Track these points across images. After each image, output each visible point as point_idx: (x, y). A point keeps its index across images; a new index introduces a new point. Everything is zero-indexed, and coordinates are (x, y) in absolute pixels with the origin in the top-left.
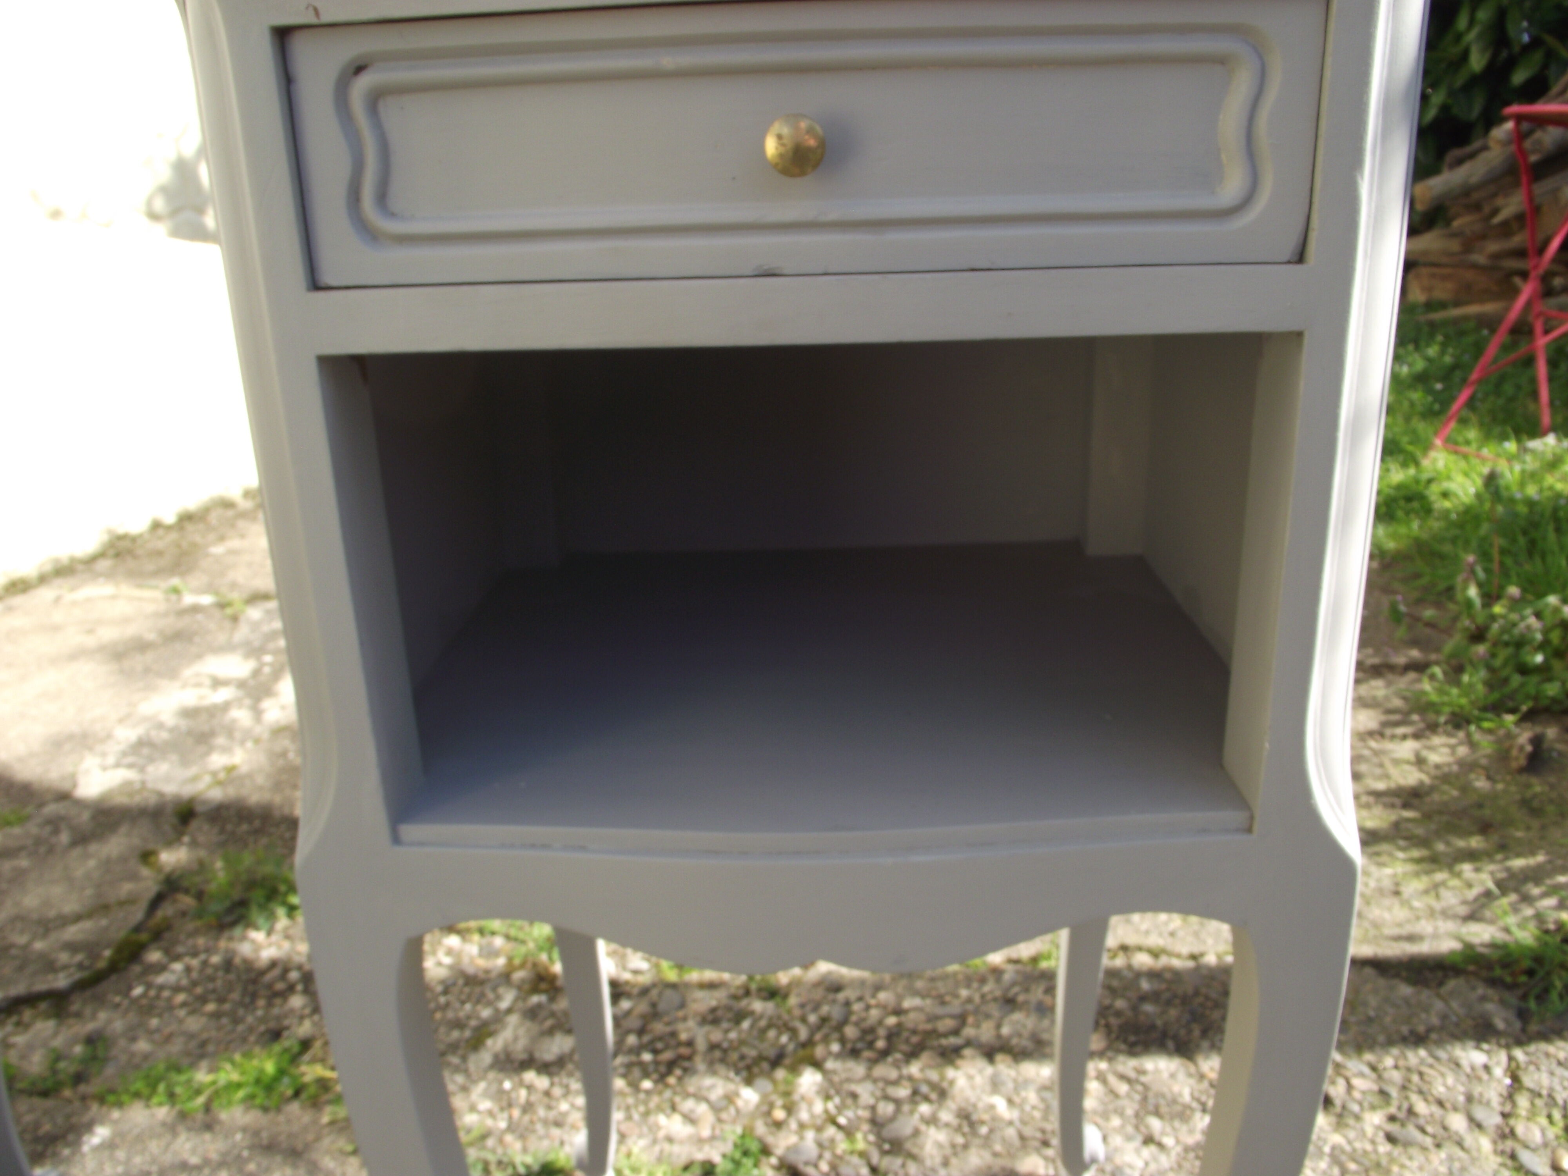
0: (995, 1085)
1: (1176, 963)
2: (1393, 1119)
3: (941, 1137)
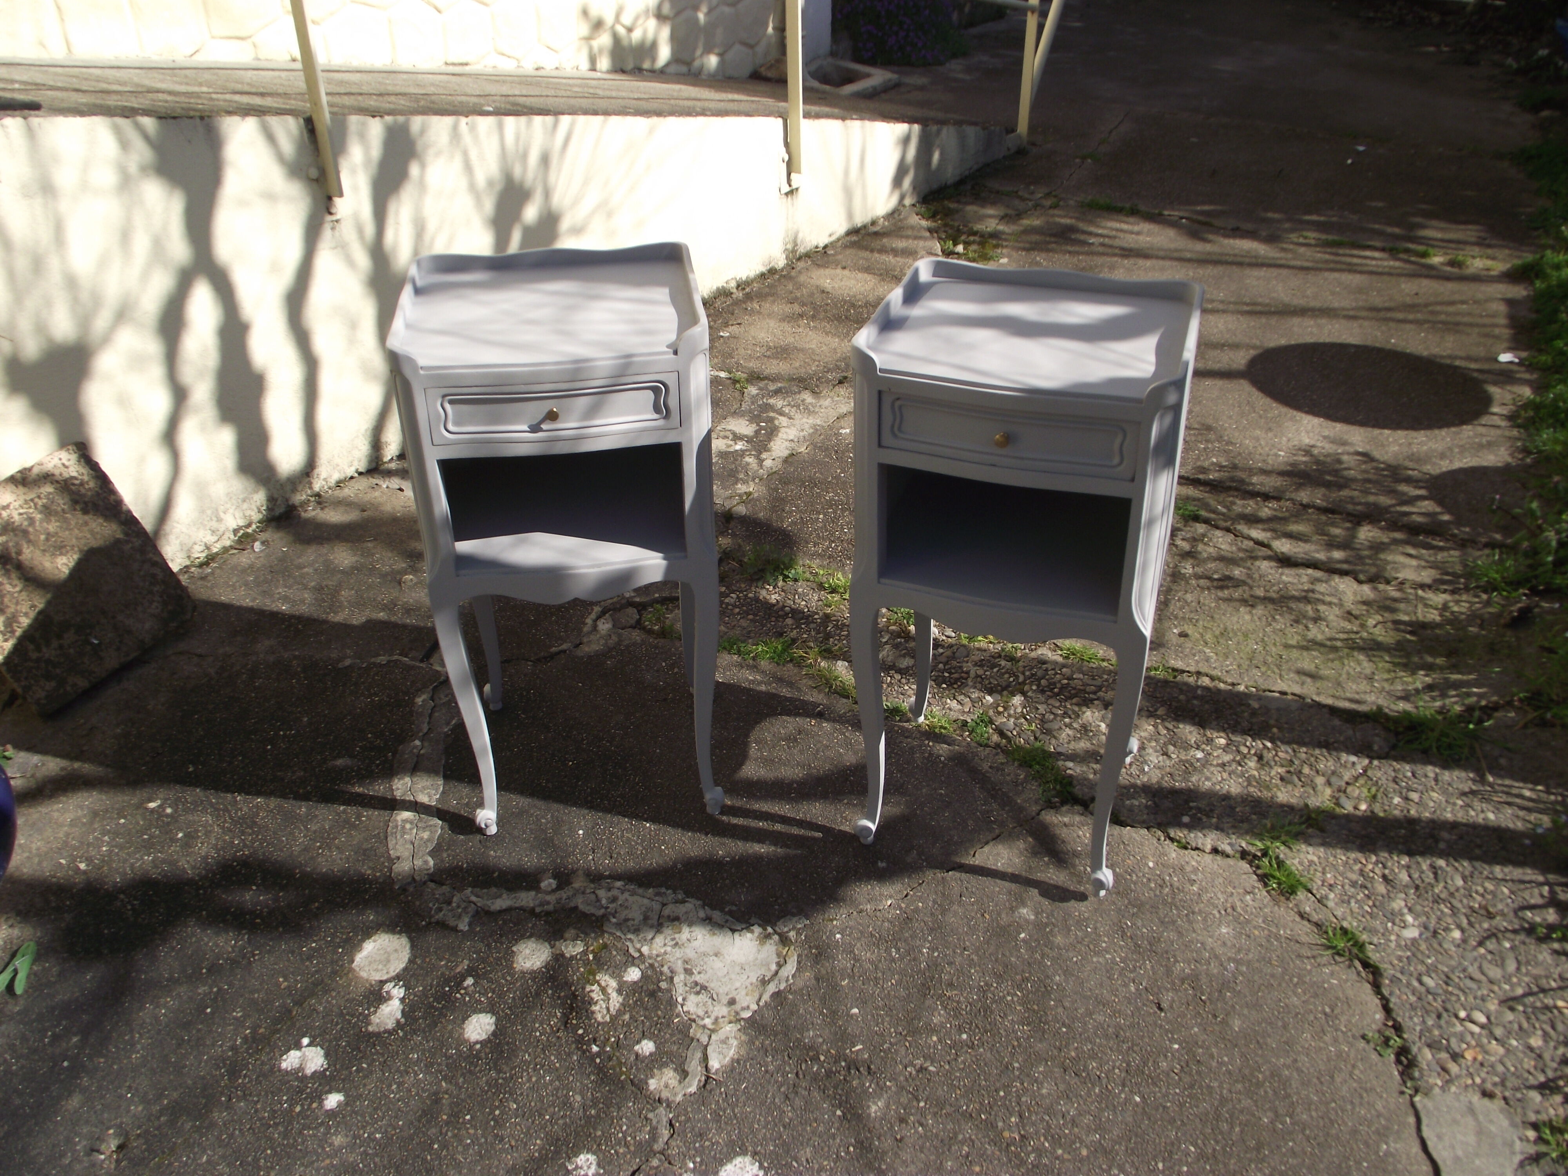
0: (1103, 719)
1: (1222, 686)
2: (1289, 772)
3: (1070, 732)
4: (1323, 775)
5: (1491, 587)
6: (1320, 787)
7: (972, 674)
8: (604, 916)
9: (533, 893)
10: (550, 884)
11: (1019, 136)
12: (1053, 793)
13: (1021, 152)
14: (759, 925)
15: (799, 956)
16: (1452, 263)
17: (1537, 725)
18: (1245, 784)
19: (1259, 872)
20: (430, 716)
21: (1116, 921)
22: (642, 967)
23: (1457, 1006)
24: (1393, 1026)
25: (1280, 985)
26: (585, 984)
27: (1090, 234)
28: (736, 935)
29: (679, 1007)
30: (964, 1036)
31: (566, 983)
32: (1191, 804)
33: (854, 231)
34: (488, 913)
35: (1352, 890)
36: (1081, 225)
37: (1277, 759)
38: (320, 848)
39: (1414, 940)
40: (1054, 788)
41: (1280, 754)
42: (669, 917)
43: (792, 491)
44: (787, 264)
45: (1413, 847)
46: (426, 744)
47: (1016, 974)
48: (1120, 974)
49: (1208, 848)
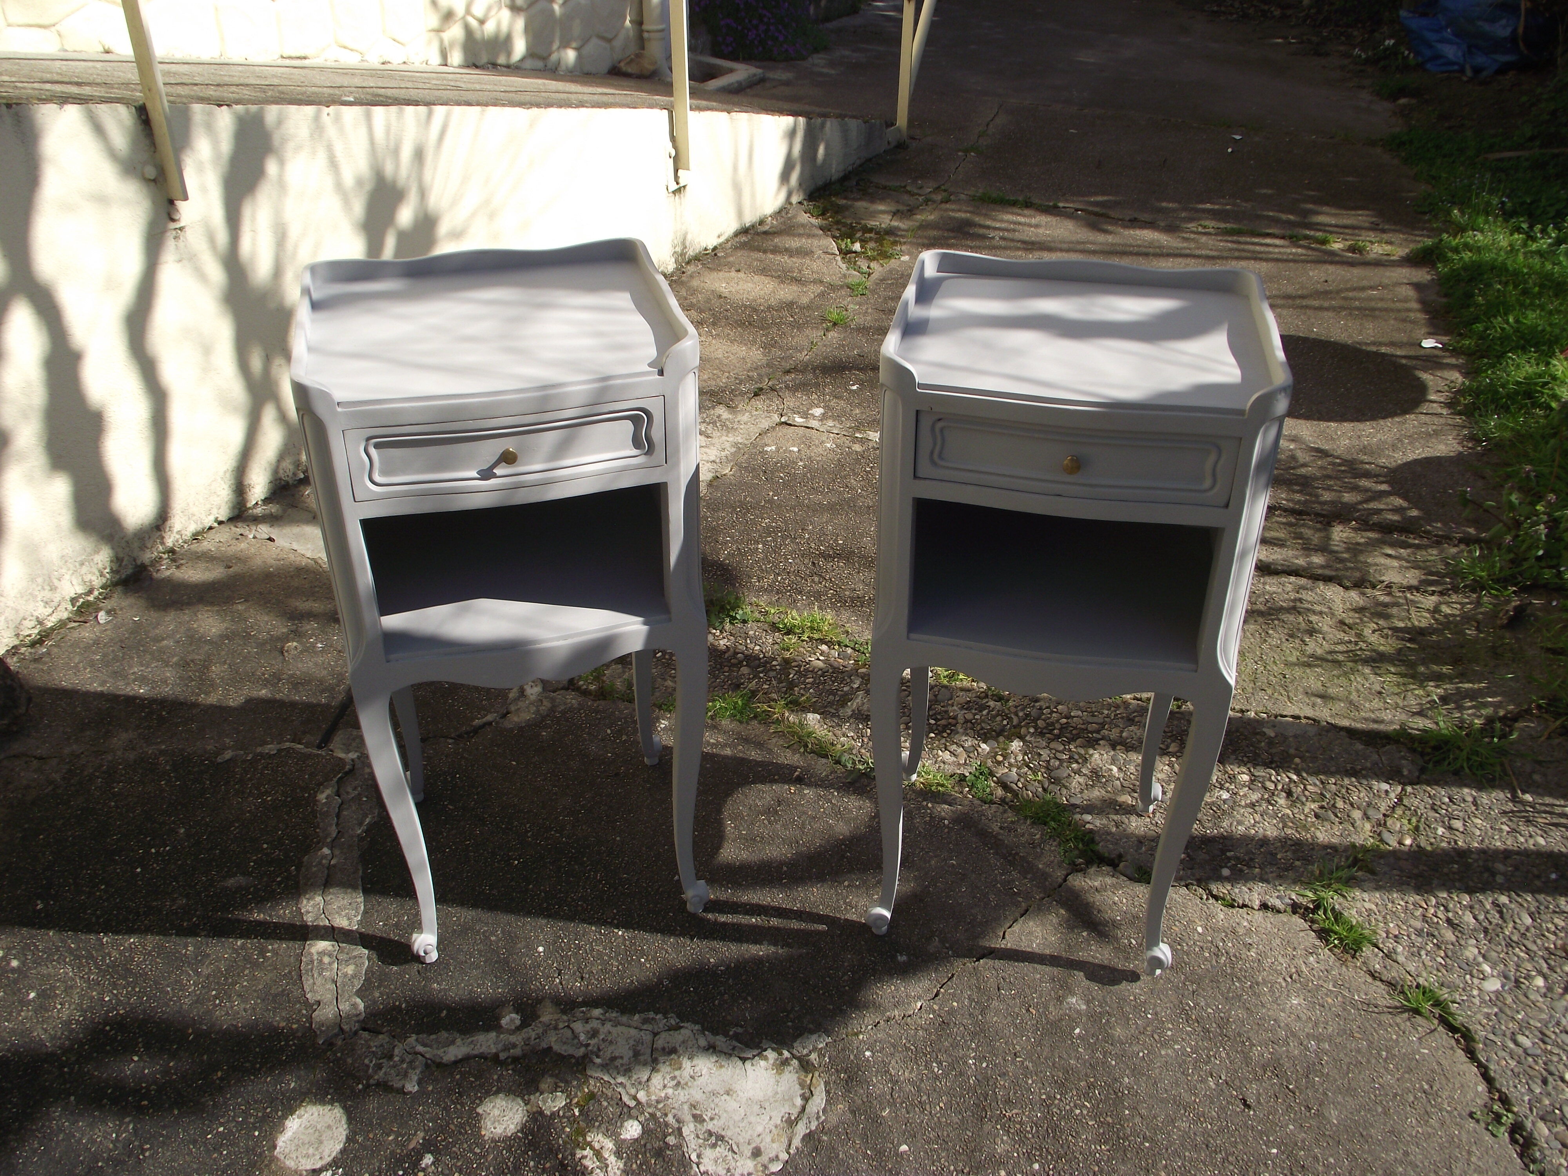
0: (1113, 761)
2: (1322, 807)
3: (1081, 780)
4: (1359, 809)
5: (1477, 586)
6: (1358, 823)
7: (961, 719)
8: (585, 1056)
9: (493, 1034)
10: (512, 1020)
11: (899, 130)
12: (1076, 852)
13: (901, 146)
14: (773, 1049)
15: (827, 1083)
16: (1352, 249)
17: (1561, 735)
18: (1281, 825)
19: (1315, 926)
20: (338, 816)
21: (1176, 1002)
22: (642, 1119)
23: (1561, 1067)
24: (1500, 1099)
25: (1368, 1061)
26: (573, 1149)
27: (988, 227)
28: (748, 1064)
29: (695, 1166)
30: (1036, 1166)
31: (550, 1150)
32: (1228, 854)
33: (744, 231)
34: (440, 1065)
35: (1420, 940)
36: (977, 219)
37: (1307, 793)
38: (216, 997)
39: (1497, 992)
40: (1076, 847)
41: (1309, 787)
42: (663, 1049)
43: (723, 518)
44: (677, 269)
45: (1471, 884)
46: (337, 852)
47: (1079, 1080)
48: (1194, 1069)
49: (1256, 904)
